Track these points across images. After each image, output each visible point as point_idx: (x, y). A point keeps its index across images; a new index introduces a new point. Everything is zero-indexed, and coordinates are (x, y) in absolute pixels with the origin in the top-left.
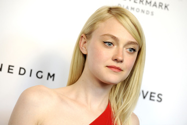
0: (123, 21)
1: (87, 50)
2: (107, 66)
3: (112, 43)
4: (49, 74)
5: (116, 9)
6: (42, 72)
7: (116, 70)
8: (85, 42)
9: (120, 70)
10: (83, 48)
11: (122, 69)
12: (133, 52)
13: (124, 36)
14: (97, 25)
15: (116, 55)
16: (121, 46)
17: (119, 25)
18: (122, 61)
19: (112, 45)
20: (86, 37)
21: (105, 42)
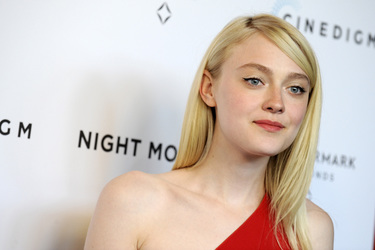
0: (277, 39)
1: (214, 99)
2: (254, 122)
3: (259, 80)
4: (21, 125)
5: (262, 18)
6: (9, 122)
7: (273, 129)
8: (210, 85)
9: (279, 127)
10: (208, 95)
11: (283, 124)
12: (299, 92)
13: (281, 64)
14: (229, 51)
15: (269, 101)
16: (278, 82)
17: (270, 45)
18: (281, 111)
19: (260, 83)
20: (212, 75)
21: (247, 80)
